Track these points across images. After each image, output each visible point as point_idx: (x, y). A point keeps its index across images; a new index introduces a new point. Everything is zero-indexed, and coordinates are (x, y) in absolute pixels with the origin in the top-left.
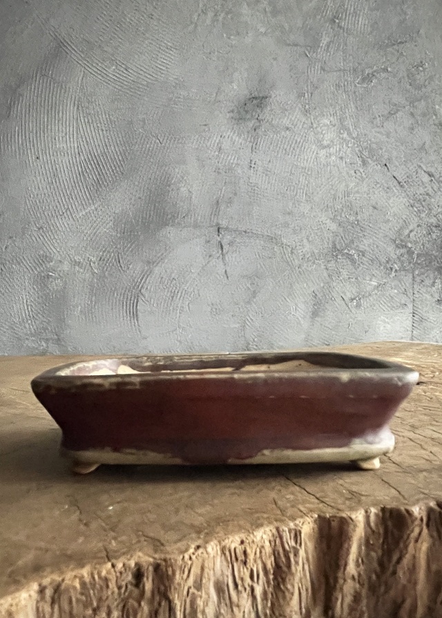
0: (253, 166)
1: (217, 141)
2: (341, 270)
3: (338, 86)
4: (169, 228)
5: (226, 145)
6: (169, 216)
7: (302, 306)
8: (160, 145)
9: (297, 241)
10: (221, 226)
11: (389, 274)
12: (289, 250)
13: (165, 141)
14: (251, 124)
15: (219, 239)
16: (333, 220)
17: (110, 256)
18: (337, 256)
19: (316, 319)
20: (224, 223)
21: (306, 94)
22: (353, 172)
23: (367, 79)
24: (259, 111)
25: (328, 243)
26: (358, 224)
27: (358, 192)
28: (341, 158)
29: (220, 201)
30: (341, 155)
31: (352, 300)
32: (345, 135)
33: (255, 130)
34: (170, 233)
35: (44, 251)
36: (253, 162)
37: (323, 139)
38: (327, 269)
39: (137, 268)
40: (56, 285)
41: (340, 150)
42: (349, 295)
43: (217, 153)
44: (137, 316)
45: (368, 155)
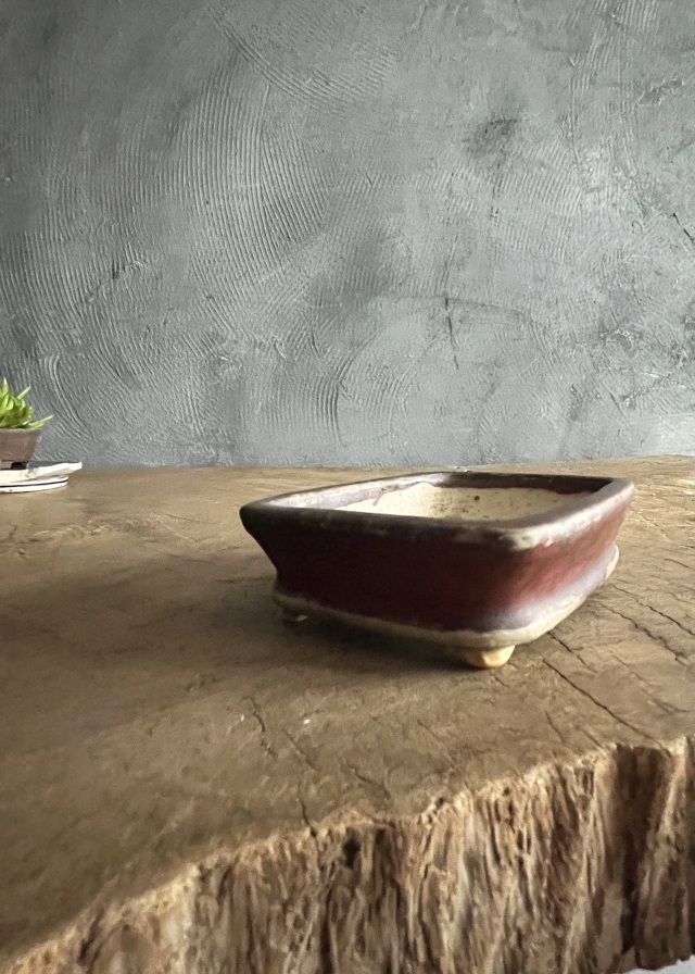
0: (494, 215)
1: (447, 181)
2: (610, 358)
3: (612, 106)
4: (379, 299)
5: (459, 187)
6: (381, 282)
7: (556, 405)
8: (369, 186)
9: (551, 317)
10: (450, 296)
11: (675, 364)
12: (541, 329)
13: (376, 180)
14: (493, 158)
15: (446, 314)
16: (601, 289)
17: (301, 335)
18: (604, 339)
19: (576, 423)
20: (454, 293)
21: (569, 118)
22: (630, 223)
23: (653, 96)
24: (504, 139)
25: (593, 321)
26: (635, 295)
27: (635, 252)
28: (614, 205)
29: (449, 262)
30: (613, 201)
31: (624, 398)
32: (620, 174)
33: (498, 166)
34: (382, 305)
35: (214, 328)
36: (495, 210)
37: (589, 180)
38: (592, 356)
39: (336, 352)
40: (229, 372)
41: (613, 195)
42: (621, 391)
43: (446, 197)
44: (336, 415)
45: (651, 201)
